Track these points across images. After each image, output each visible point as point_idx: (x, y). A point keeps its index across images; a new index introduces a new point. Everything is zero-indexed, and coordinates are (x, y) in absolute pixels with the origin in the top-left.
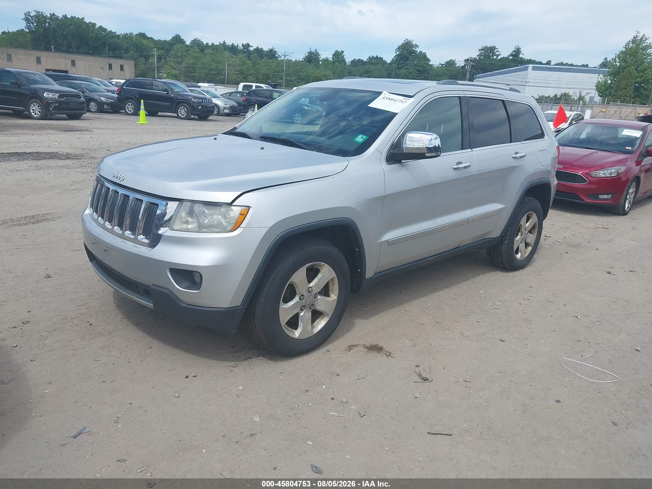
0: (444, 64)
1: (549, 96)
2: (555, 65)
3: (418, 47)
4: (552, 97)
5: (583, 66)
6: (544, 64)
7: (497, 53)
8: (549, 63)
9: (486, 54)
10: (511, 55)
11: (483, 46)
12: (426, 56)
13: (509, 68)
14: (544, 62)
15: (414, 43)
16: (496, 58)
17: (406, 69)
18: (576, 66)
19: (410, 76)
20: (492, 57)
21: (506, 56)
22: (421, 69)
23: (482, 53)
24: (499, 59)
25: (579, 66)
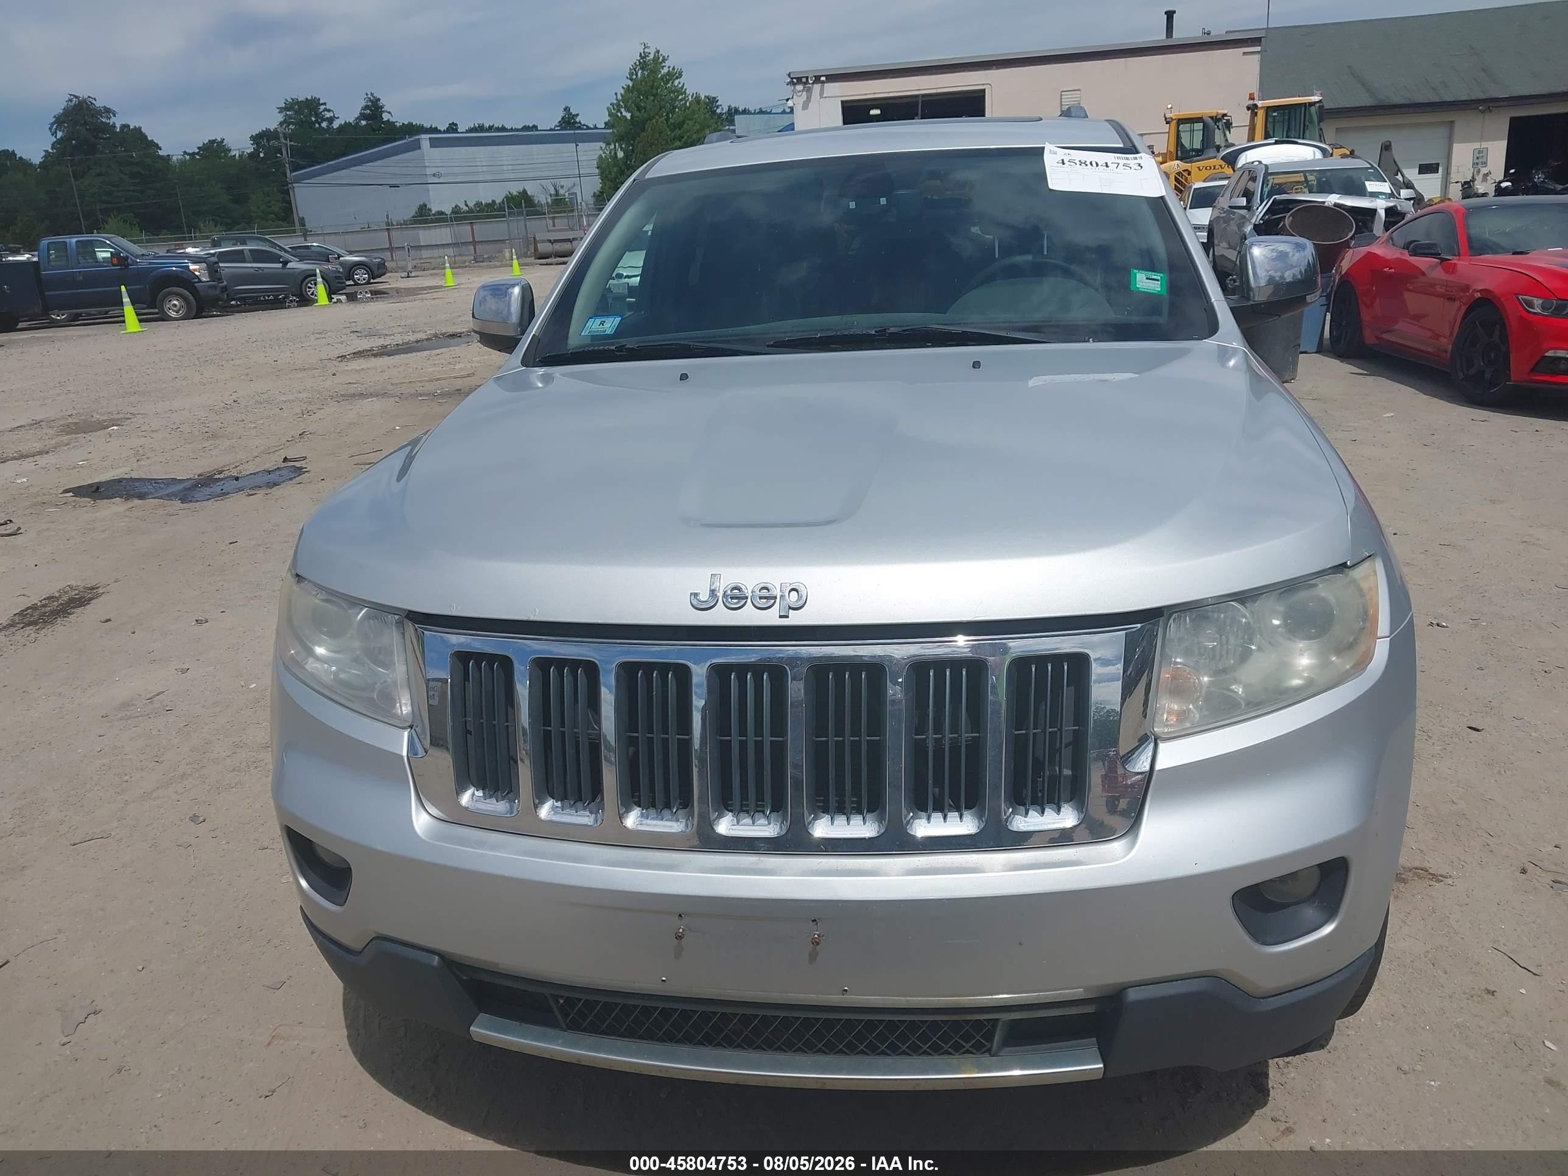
0: (198, 154)
1: (494, 201)
2: (467, 132)
3: (115, 116)
4: (500, 204)
5: (526, 128)
6: (444, 132)
7: (328, 115)
8: (453, 128)
9: (301, 119)
10: (363, 116)
11: (287, 100)
12: (144, 137)
13: (367, 149)
14: (442, 128)
15: (99, 104)
16: (327, 126)
17: (99, 175)
18: (512, 130)
19: (115, 194)
20: (317, 126)
21: (351, 120)
22: (143, 172)
23: (290, 117)
24: (335, 127)
25: (517, 130)
